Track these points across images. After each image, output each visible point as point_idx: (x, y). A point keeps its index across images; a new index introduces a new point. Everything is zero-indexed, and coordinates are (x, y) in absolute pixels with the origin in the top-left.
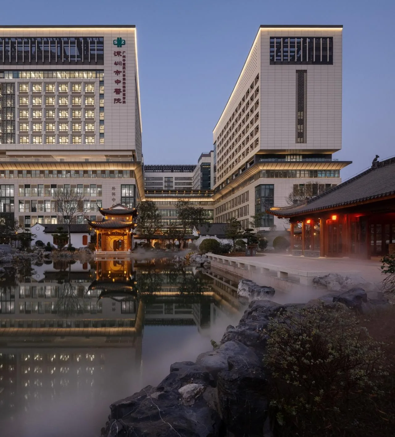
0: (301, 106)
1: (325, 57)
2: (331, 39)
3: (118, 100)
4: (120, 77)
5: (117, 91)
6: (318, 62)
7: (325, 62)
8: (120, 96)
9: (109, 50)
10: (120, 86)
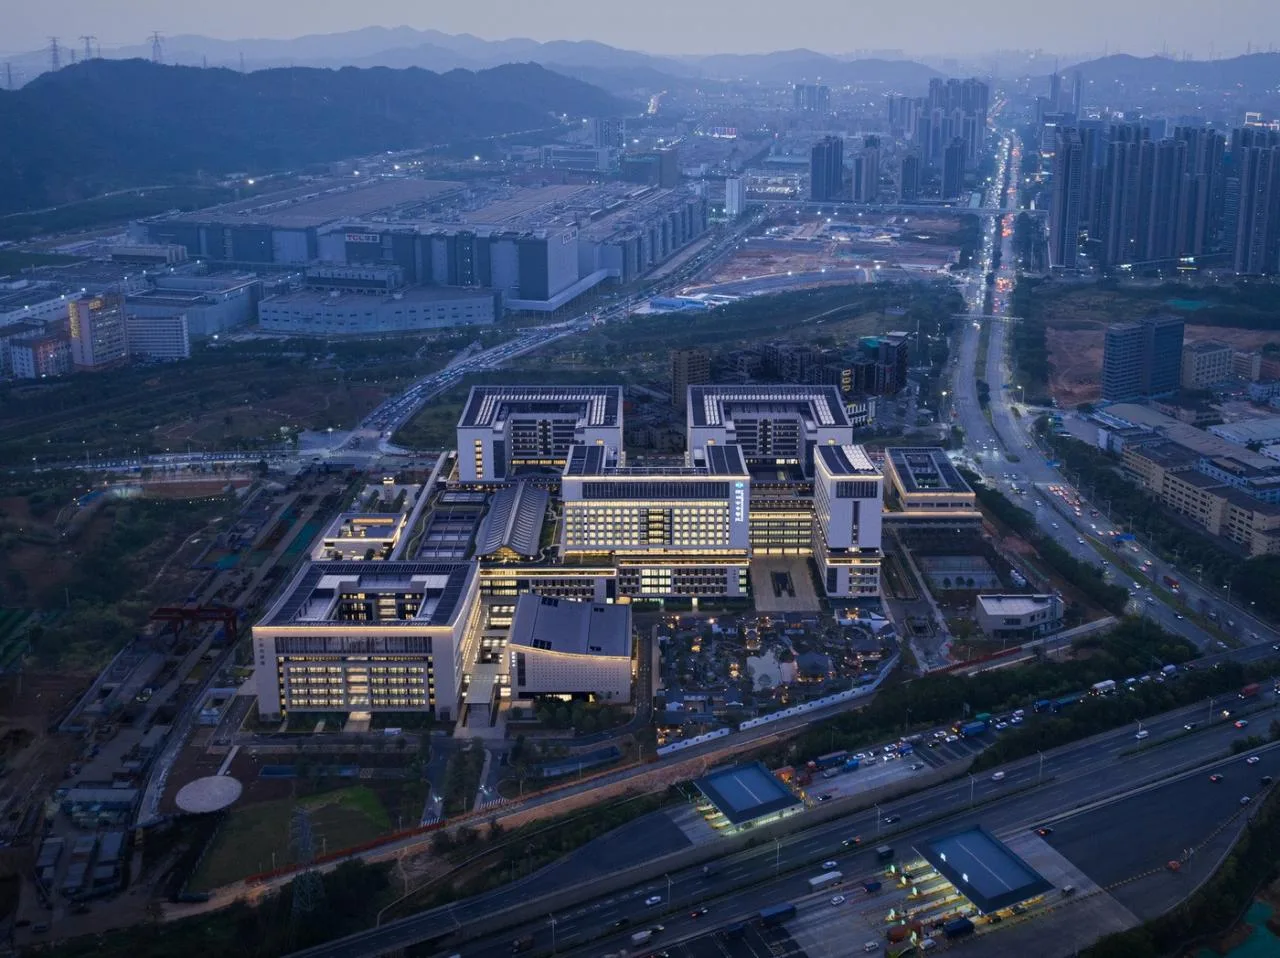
0: (856, 521)
1: (871, 493)
2: (876, 482)
6: (867, 496)
7: (872, 496)
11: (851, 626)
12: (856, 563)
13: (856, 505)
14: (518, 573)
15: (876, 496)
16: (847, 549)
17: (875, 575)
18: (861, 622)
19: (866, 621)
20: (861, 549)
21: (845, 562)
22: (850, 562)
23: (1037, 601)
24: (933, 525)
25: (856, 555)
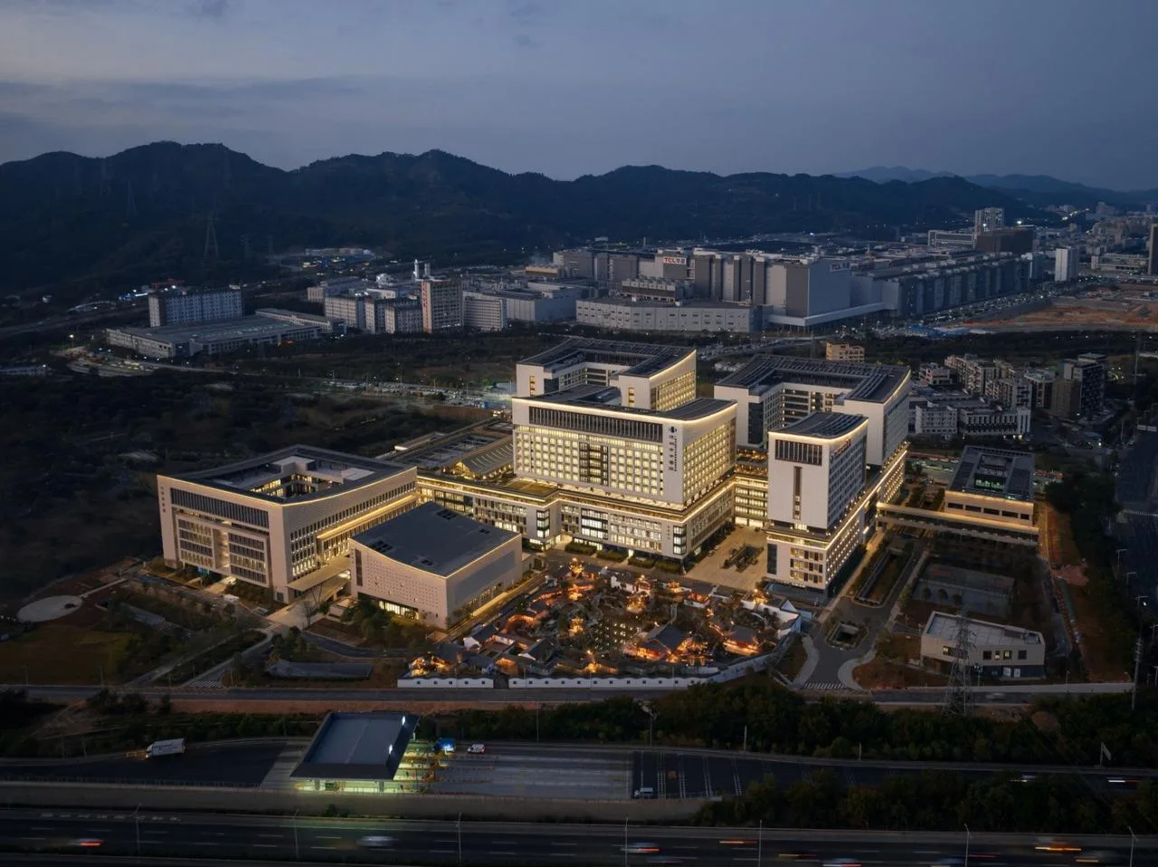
0: (797, 491)
1: (815, 459)
2: (821, 447)
3: (671, 469)
4: (673, 453)
5: (671, 462)
6: (810, 462)
7: (815, 463)
8: (673, 466)
9: (666, 433)
10: (673, 459)
11: (753, 611)
12: (800, 543)
13: (798, 470)
14: (465, 489)
15: (820, 464)
16: (793, 525)
17: (819, 562)
18: (766, 609)
19: (773, 609)
20: (809, 528)
21: (786, 539)
22: (792, 540)
23: (1009, 634)
24: (974, 533)
25: (801, 534)
